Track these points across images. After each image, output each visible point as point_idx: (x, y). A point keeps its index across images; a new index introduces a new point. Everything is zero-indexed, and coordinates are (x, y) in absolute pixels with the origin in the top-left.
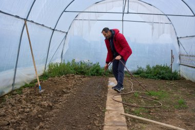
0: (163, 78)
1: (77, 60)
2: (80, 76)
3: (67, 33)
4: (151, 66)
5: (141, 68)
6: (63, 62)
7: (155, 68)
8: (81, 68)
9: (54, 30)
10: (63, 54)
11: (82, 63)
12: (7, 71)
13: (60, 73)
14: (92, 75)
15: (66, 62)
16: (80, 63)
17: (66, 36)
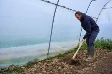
2: (106, 50)
3: (97, 19)
12: (42, 44)
16: (107, 40)
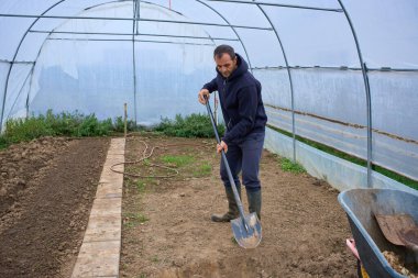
0: (200, 136)
1: (57, 111)
2: (61, 138)
3: (35, 63)
4: (183, 117)
5: (166, 120)
6: (31, 116)
7: (189, 120)
8: (64, 125)
9: (12, 63)
10: (30, 101)
11: (64, 115)
13: (27, 135)
14: (84, 135)
15: (37, 116)
16: (61, 116)
17: (33, 69)
